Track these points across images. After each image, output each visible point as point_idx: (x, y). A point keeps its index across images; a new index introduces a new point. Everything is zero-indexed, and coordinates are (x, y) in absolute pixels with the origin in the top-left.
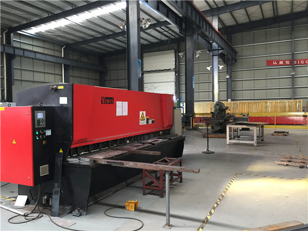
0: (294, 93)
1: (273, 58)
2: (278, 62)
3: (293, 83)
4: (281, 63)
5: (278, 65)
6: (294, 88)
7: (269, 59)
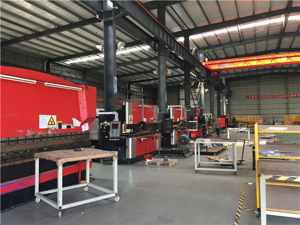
0: (260, 112)
1: (249, 95)
2: (251, 97)
3: (259, 107)
4: (253, 97)
5: (252, 98)
6: (259, 109)
7: (247, 95)
